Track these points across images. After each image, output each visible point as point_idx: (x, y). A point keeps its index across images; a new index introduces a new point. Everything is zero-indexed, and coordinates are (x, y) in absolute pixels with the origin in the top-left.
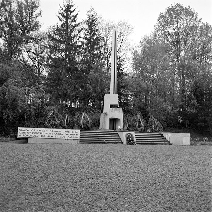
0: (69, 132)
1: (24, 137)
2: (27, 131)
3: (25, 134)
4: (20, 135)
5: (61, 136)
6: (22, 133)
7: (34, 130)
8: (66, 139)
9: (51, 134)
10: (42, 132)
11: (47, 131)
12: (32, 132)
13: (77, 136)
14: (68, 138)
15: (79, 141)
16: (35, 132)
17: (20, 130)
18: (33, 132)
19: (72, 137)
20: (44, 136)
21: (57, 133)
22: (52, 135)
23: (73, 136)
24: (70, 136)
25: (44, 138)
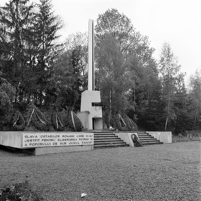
0: (83, 136)
1: (31, 146)
2: (34, 138)
3: (32, 143)
4: (26, 145)
5: (75, 141)
6: (28, 141)
7: (44, 137)
8: (80, 146)
9: (63, 140)
10: (54, 138)
11: (59, 136)
12: (41, 139)
13: (91, 141)
14: (83, 144)
15: (93, 147)
16: (46, 138)
17: (26, 137)
18: (43, 138)
19: (86, 143)
20: (56, 144)
21: (71, 138)
22: (65, 141)
23: (87, 141)
24: (84, 141)
25: (56, 145)
